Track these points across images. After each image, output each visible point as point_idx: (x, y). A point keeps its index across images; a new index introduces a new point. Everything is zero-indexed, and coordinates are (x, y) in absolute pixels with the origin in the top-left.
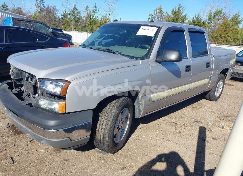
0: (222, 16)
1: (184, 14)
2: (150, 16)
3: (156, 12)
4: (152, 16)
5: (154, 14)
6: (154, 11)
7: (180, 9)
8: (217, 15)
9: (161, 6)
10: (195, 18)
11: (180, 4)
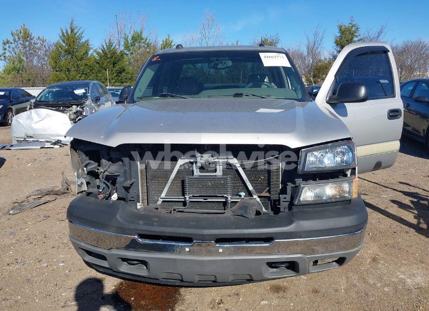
0: (144, 43)
1: (83, 40)
2: (4, 44)
3: (16, 37)
4: (10, 45)
5: (15, 41)
6: (12, 34)
7: (76, 31)
8: (136, 40)
9: (24, 25)
10: (105, 46)
11: (72, 23)
